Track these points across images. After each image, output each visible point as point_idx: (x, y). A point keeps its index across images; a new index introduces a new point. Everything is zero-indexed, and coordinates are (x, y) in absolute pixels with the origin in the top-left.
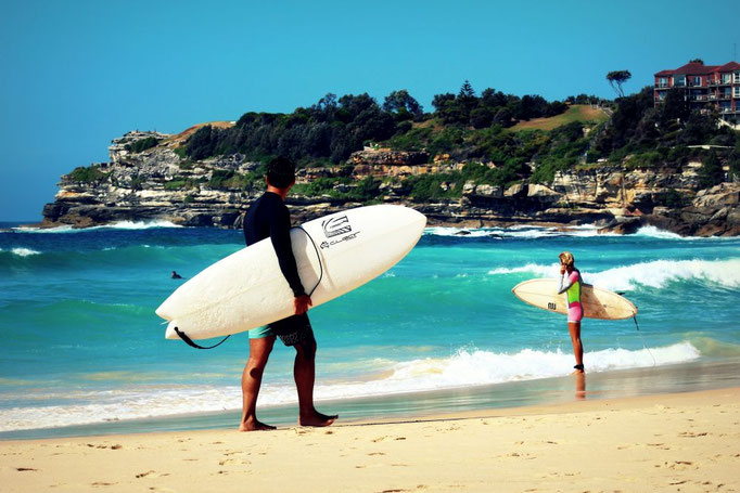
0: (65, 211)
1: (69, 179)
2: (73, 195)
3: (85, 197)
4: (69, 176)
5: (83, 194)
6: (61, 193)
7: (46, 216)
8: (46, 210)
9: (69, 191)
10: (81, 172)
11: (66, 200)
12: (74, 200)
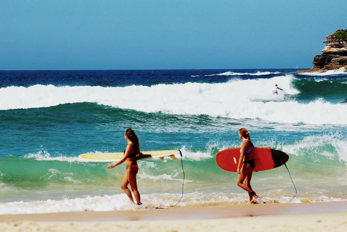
0: (329, 61)
1: (332, 38)
2: (335, 50)
3: (344, 51)
4: (332, 36)
5: (342, 49)
6: (326, 48)
7: (315, 64)
8: (315, 60)
9: (332, 46)
10: (341, 33)
11: (330, 53)
12: (335, 53)
